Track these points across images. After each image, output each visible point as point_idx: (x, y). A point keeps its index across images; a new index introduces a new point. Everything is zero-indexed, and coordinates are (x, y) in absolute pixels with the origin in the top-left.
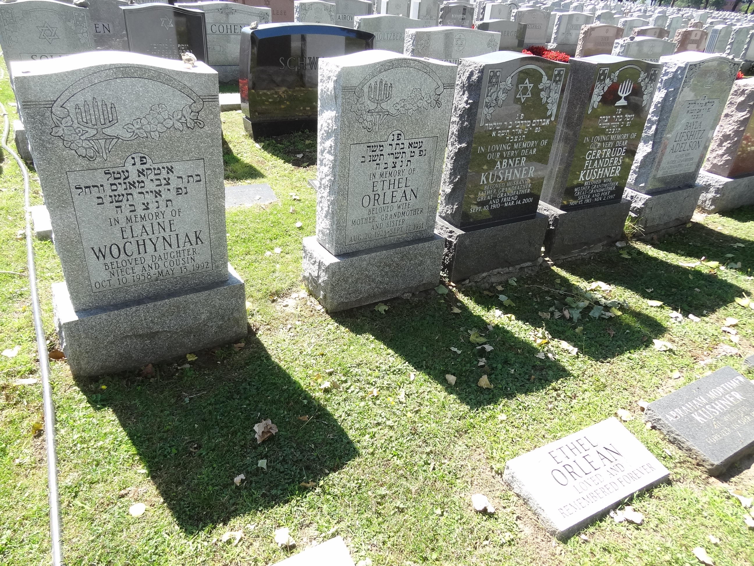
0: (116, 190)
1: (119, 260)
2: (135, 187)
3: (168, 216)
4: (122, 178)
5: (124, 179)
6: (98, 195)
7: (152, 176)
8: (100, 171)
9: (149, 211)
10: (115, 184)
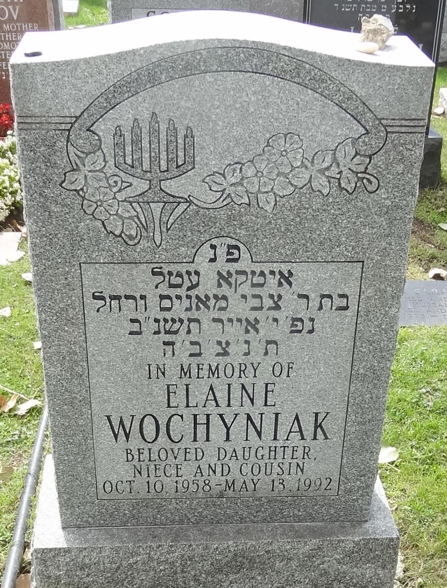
0: (169, 309)
1: (155, 448)
2: (208, 308)
3: (265, 375)
4: (185, 287)
5: (189, 289)
6: (134, 316)
7: (246, 289)
8: (143, 267)
9: (228, 359)
10: (168, 297)
